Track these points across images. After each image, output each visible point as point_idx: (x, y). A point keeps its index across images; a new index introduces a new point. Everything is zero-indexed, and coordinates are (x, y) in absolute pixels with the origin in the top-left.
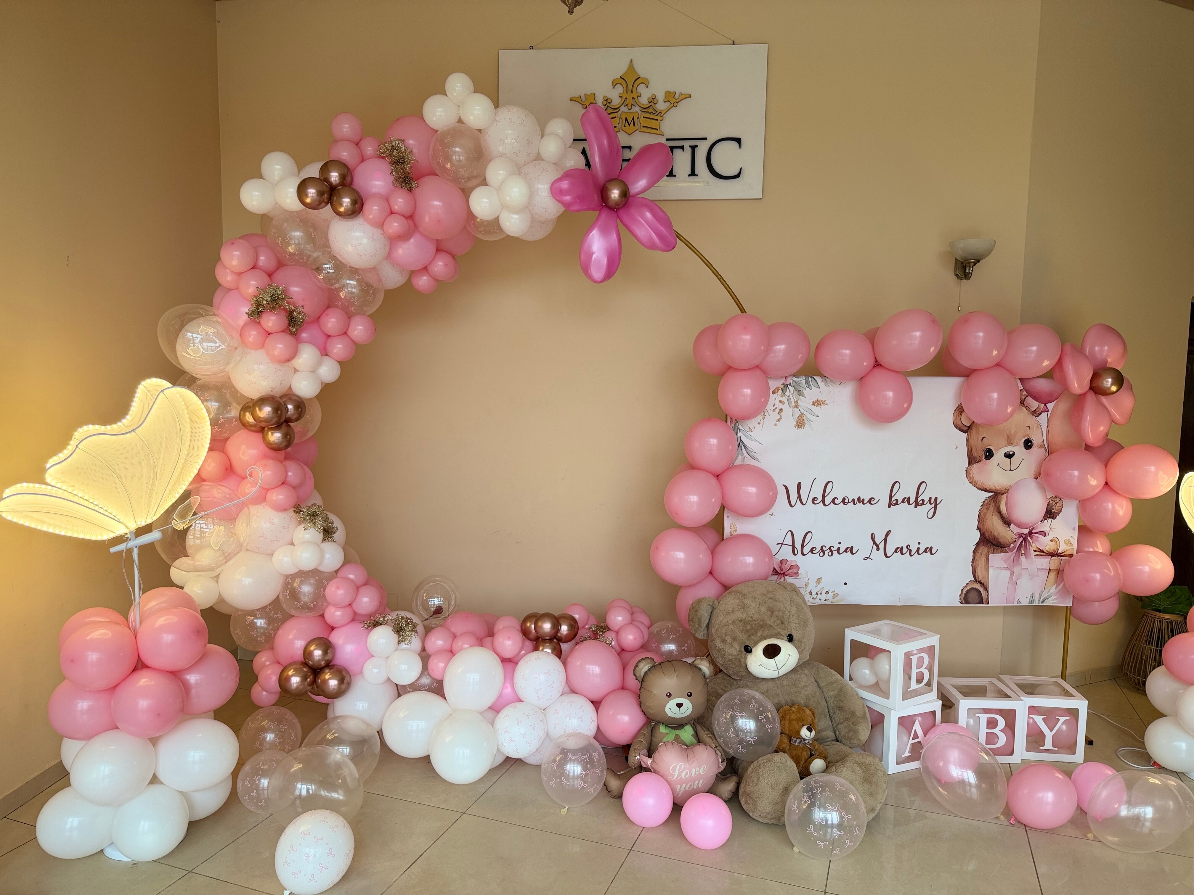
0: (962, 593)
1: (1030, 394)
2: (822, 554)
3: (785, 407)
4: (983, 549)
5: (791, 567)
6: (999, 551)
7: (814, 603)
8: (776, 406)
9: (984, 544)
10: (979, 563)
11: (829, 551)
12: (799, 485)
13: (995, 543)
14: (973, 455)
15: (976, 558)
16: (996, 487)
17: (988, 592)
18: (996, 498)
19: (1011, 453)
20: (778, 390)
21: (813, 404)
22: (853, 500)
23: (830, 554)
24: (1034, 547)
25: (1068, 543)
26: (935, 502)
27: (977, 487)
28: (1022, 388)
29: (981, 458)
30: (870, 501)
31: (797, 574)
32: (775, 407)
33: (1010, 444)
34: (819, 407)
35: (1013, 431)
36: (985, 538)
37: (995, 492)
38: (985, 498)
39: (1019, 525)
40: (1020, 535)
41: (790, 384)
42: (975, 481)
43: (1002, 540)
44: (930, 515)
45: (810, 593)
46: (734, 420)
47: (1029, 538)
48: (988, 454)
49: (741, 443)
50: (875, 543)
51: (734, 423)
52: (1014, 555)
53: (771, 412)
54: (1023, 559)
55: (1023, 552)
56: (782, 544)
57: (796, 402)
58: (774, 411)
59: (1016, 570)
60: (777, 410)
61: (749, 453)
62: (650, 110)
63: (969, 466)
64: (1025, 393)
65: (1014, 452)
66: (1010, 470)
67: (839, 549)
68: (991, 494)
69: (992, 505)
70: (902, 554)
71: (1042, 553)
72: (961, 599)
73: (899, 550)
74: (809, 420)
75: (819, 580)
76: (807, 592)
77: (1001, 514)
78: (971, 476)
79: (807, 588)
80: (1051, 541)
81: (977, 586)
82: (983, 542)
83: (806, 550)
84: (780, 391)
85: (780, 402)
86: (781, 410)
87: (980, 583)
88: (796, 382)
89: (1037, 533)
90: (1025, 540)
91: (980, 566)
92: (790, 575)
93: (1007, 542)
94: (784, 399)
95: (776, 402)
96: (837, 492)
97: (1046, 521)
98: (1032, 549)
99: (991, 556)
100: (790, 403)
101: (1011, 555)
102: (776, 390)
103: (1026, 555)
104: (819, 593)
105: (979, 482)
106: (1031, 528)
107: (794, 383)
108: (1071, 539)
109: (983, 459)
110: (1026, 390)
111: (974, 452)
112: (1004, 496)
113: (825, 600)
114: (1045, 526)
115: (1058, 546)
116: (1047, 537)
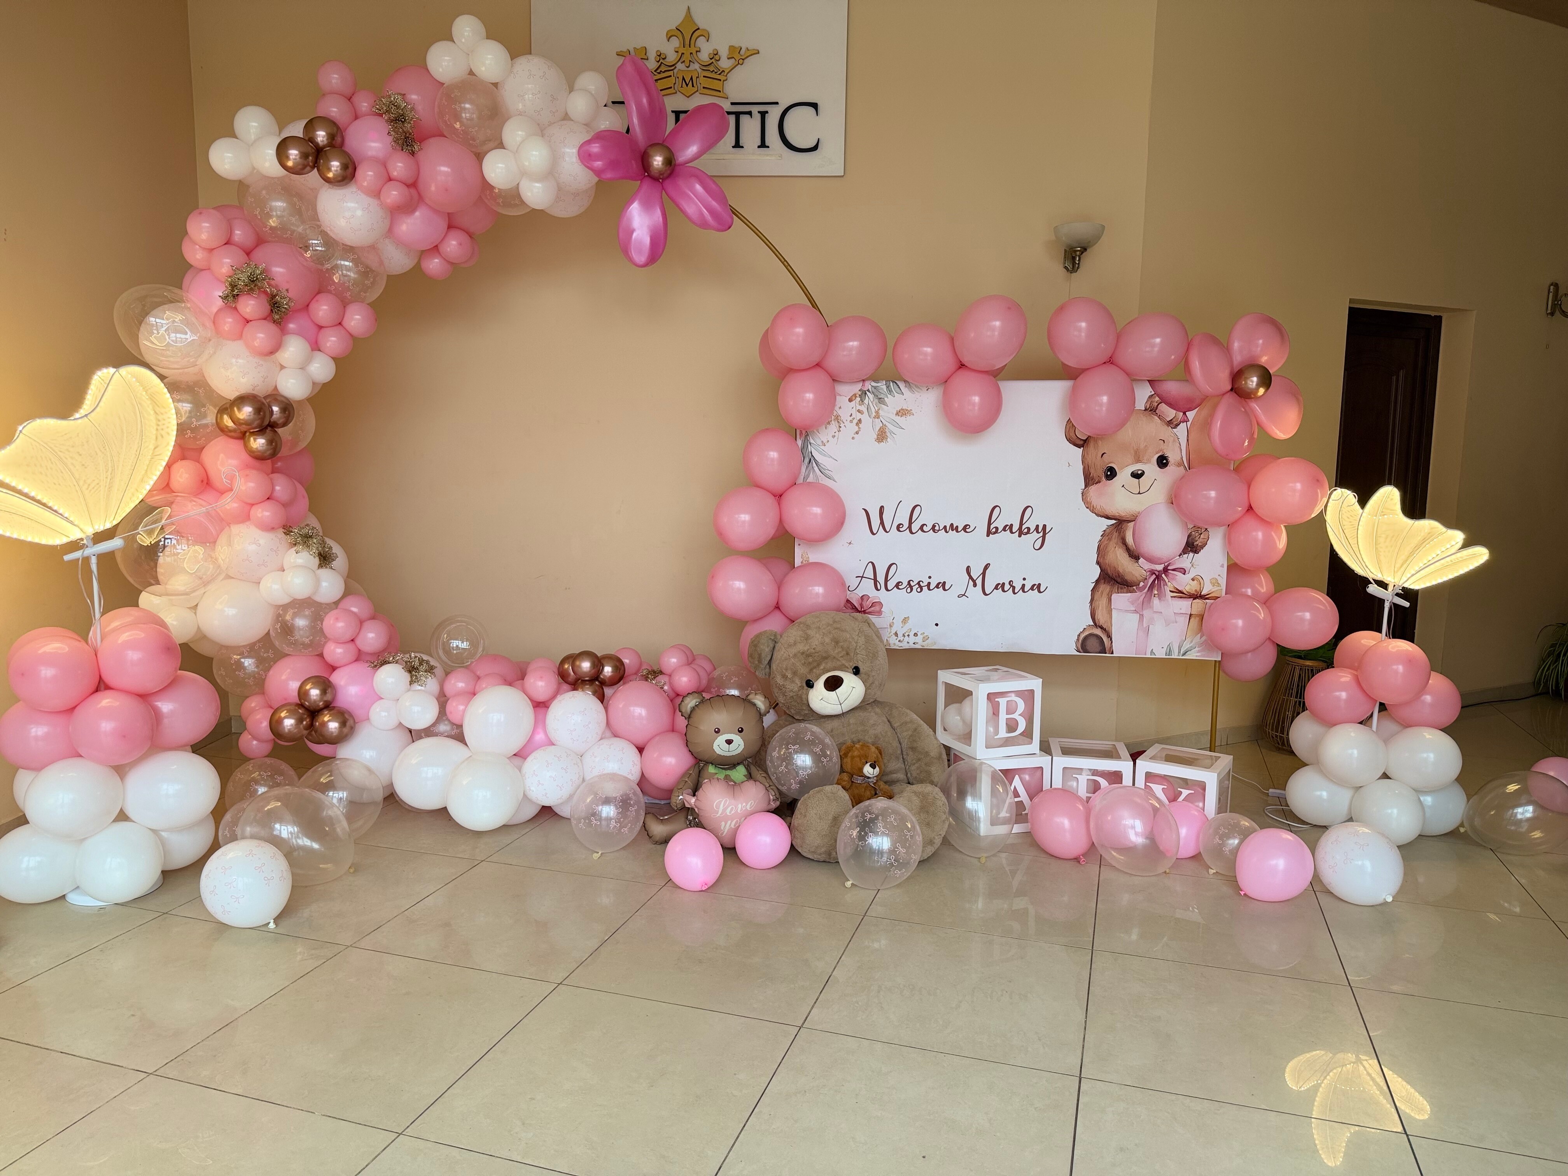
0: (1078, 640)
1: (1163, 400)
2: (909, 590)
3: (865, 417)
4: (1105, 588)
5: (873, 605)
6: (1125, 590)
7: (901, 647)
8: (854, 416)
9: (1106, 582)
10: (1099, 604)
11: (917, 586)
12: (882, 508)
13: (1119, 580)
14: (1090, 474)
15: (1095, 598)
16: (1120, 513)
17: (1111, 639)
18: (1120, 526)
19: (1139, 472)
20: (856, 397)
21: (897, 414)
22: (945, 527)
23: (919, 590)
24: (1170, 586)
25: (1215, 582)
26: (1043, 531)
27: (1095, 513)
28: (1153, 393)
29: (1101, 478)
30: (965, 529)
31: (879, 613)
32: (852, 417)
33: (1138, 461)
34: (903, 418)
35: (1142, 446)
36: (1107, 574)
37: (1119, 520)
38: (1106, 527)
39: (1150, 560)
40: (1152, 572)
41: (868, 390)
42: (1093, 507)
43: (1128, 578)
44: (1038, 545)
45: (896, 634)
46: (804, 432)
47: (1163, 575)
48: (1109, 473)
49: (812, 459)
50: (971, 577)
51: (804, 436)
52: (1144, 595)
53: (847, 423)
54: (1156, 601)
55: (1156, 592)
56: (862, 577)
57: (877, 412)
58: (851, 421)
59: (1146, 613)
60: (855, 421)
61: (822, 470)
62: (711, 68)
63: (1085, 488)
64: (1157, 399)
65: (1143, 471)
66: (1139, 493)
67: (929, 584)
68: (1114, 522)
69: (1115, 534)
70: (1003, 591)
71: (1180, 594)
72: (1077, 647)
73: (1000, 587)
74: (892, 432)
75: (905, 620)
76: (892, 634)
77: (1126, 546)
78: (1088, 499)
79: (892, 628)
80: (1193, 580)
81: (1098, 632)
82: (1104, 579)
83: (891, 585)
84: (858, 399)
85: (859, 411)
86: (860, 421)
87: (1102, 628)
88: (875, 388)
89: (1174, 570)
90: (1158, 577)
91: (1100, 608)
92: (873, 614)
93: (1135, 579)
94: (863, 408)
95: (854, 412)
96: (926, 518)
97: (1186, 555)
98: (1167, 589)
99: (1115, 596)
100: (870, 413)
101: (1139, 596)
102: (854, 398)
103: (1160, 596)
104: (906, 635)
105: (1098, 507)
106: (1166, 564)
107: (873, 389)
108: (1219, 578)
109: (1104, 478)
110: (1158, 396)
111: (1092, 471)
112: (1131, 525)
113: (914, 643)
114: (1186, 561)
115: (1202, 586)
116: (1187, 575)
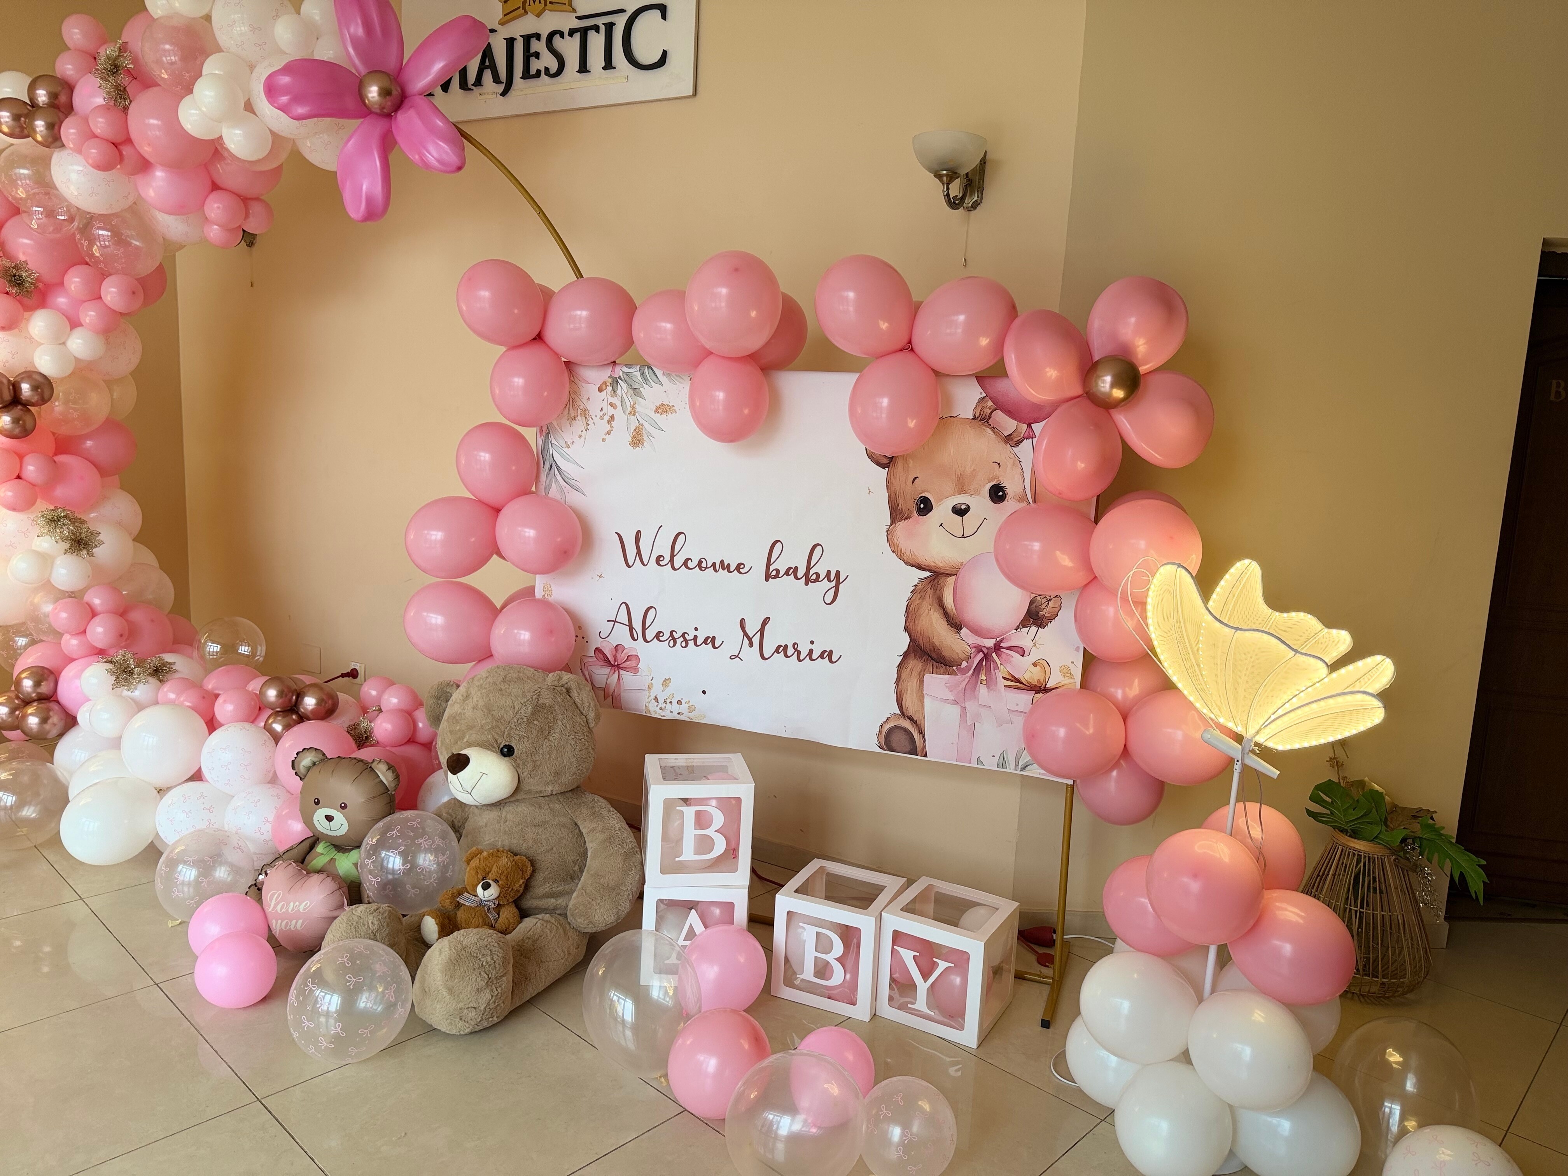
0: (880, 732)
2: (672, 643)
3: (618, 413)
4: (915, 664)
5: (629, 658)
6: (942, 670)
7: (664, 716)
8: (605, 411)
9: (917, 657)
10: (907, 686)
11: (682, 639)
12: (638, 533)
13: (934, 656)
14: (898, 505)
15: (903, 677)
16: (937, 562)
17: (924, 736)
18: (936, 581)
19: (963, 507)
20: (607, 386)
21: (656, 411)
22: (714, 564)
23: (684, 644)
24: (1002, 671)
25: (1066, 672)
26: (837, 579)
27: (904, 561)
28: (984, 395)
29: (911, 512)
30: (739, 568)
31: (635, 670)
32: (602, 412)
33: (962, 490)
34: (664, 416)
36: (919, 646)
37: (935, 572)
38: (917, 580)
39: (977, 631)
40: (979, 649)
41: (620, 377)
42: (901, 550)
43: (946, 653)
44: (829, 599)
45: (656, 699)
46: (545, 429)
47: (994, 655)
48: (922, 506)
49: (553, 465)
50: (746, 634)
51: (544, 434)
52: (967, 680)
53: (597, 420)
54: (982, 690)
55: (984, 677)
56: (615, 621)
57: (633, 407)
58: (602, 418)
59: (969, 705)
60: (607, 418)
61: (566, 479)
63: (891, 525)
64: (990, 403)
65: (969, 506)
66: (963, 537)
67: (695, 638)
68: (928, 574)
69: (930, 592)
70: (786, 656)
71: (1017, 683)
72: (879, 742)
73: (781, 649)
74: (649, 435)
75: (666, 682)
76: (651, 698)
77: (944, 610)
78: (895, 540)
79: (652, 691)
80: (1035, 665)
81: (906, 724)
82: (915, 651)
83: (650, 634)
84: (610, 389)
85: (611, 404)
86: (612, 417)
87: (911, 719)
88: (627, 374)
89: (1009, 648)
90: (987, 657)
91: (909, 691)
92: (627, 670)
93: (955, 657)
94: (616, 401)
95: (605, 405)
96: (690, 550)
98: (1000, 675)
99: (928, 677)
100: (624, 407)
101: (961, 680)
102: (604, 387)
103: (990, 683)
104: (668, 701)
105: (908, 553)
106: (998, 639)
107: (625, 376)
108: (1071, 666)
109: (915, 513)
111: (901, 502)
112: (951, 580)
113: (679, 714)
114: (1025, 637)
115: (1047, 675)
116: (1026, 658)
